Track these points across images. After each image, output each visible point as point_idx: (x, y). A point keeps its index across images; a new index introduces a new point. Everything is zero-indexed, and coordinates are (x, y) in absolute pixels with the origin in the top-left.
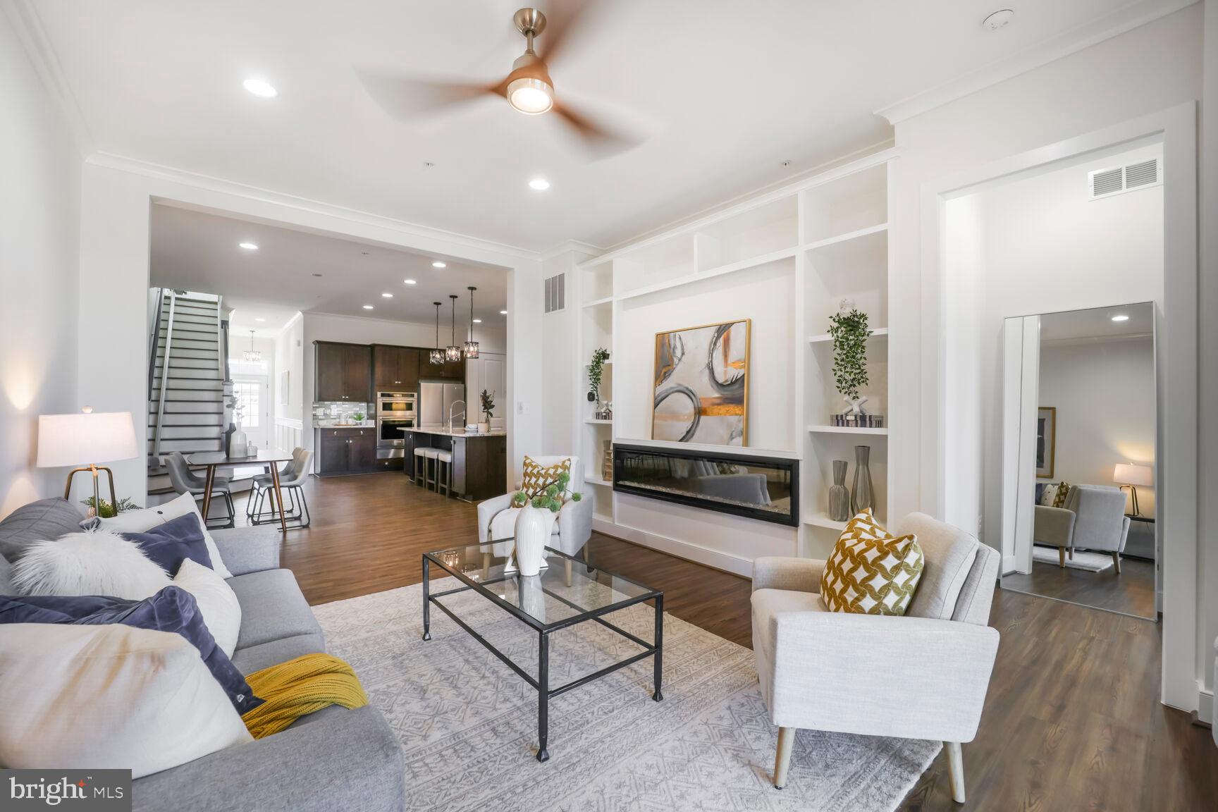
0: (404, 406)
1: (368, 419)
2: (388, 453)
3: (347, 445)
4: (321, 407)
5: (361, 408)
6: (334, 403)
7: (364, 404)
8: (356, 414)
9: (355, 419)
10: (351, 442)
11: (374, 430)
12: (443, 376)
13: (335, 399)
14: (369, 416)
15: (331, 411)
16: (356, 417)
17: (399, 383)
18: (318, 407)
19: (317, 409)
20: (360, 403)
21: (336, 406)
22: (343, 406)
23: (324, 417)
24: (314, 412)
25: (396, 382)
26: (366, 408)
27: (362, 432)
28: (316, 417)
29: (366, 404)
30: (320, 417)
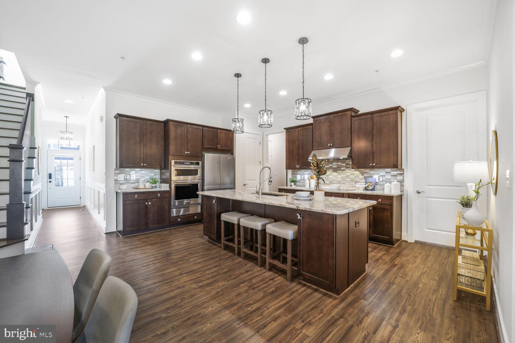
1: (161, 183)
2: (180, 212)
3: (146, 207)
4: (122, 173)
5: (155, 173)
6: (133, 169)
7: (157, 171)
8: (152, 179)
9: (151, 183)
10: (150, 203)
11: (169, 192)
12: (219, 148)
13: (133, 166)
14: (161, 181)
15: (130, 176)
16: (151, 181)
17: (188, 153)
18: (119, 174)
19: (119, 175)
20: (154, 170)
21: (134, 172)
22: (141, 172)
23: (125, 182)
24: (115, 178)
25: (186, 152)
26: (159, 173)
27: (159, 194)
28: (117, 182)
29: (159, 171)
30: (121, 182)
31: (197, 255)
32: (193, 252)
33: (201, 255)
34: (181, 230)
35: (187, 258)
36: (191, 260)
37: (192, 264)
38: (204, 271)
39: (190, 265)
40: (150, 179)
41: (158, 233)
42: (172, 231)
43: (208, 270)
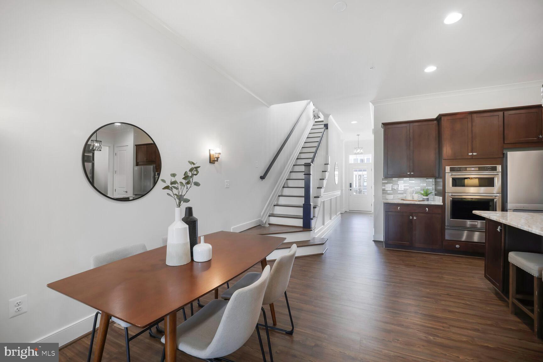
0: (476, 182)
1: (436, 195)
2: (462, 236)
3: (411, 221)
4: (390, 183)
5: (428, 184)
6: (402, 179)
7: (431, 180)
8: (424, 190)
9: (422, 194)
10: (415, 218)
11: (442, 208)
13: (401, 175)
14: (436, 192)
15: (398, 186)
16: (422, 192)
17: (474, 154)
18: (387, 183)
19: (386, 185)
20: (427, 179)
21: (403, 182)
22: (410, 182)
23: (392, 192)
24: (383, 187)
25: (470, 154)
26: (434, 183)
27: (427, 209)
28: (385, 192)
29: (434, 180)
30: (388, 192)
31: (459, 301)
32: (454, 295)
33: (463, 304)
34: (458, 260)
35: (439, 298)
36: (443, 302)
37: (440, 309)
38: (450, 326)
39: (436, 308)
40: (422, 190)
41: (425, 255)
42: (444, 259)
43: (458, 327)
